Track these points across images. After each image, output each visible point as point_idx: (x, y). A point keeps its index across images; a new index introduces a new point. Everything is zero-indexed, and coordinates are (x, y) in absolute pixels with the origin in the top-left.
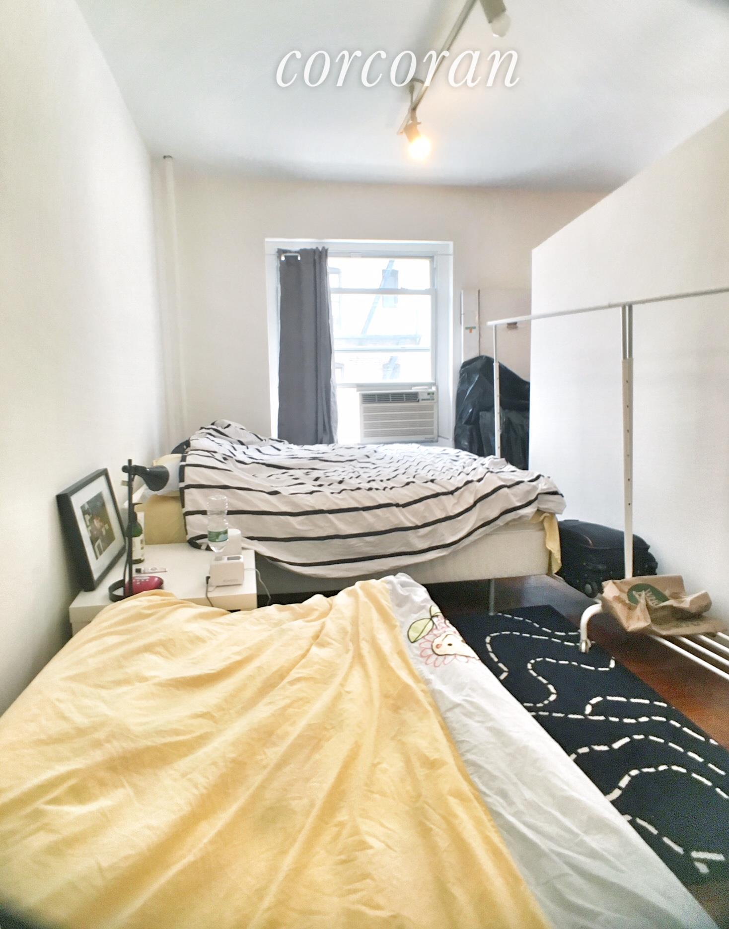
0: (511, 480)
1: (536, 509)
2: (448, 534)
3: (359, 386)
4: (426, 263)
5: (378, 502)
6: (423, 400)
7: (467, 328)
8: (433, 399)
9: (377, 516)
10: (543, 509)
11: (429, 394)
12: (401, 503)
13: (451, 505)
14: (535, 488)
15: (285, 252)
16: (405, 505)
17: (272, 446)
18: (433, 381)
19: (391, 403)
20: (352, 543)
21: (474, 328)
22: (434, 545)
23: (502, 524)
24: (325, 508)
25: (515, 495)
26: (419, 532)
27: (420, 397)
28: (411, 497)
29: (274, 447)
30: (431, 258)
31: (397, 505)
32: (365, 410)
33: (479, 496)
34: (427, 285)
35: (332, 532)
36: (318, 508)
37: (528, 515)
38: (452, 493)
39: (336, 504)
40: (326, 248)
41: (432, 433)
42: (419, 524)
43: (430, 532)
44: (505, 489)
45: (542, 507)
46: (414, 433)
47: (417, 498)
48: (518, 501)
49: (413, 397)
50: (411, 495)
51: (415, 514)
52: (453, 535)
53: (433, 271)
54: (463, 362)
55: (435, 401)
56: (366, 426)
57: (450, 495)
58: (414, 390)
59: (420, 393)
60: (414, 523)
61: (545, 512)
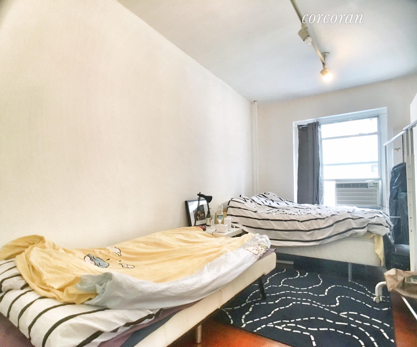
0: (357, 216)
1: (366, 231)
2: (319, 235)
3: (336, 180)
4: (375, 120)
5: (290, 218)
6: (370, 187)
7: (395, 149)
8: (377, 187)
9: (289, 224)
10: (372, 231)
11: (374, 184)
12: (300, 220)
13: (322, 224)
14: (369, 221)
15: (301, 126)
16: (301, 222)
17: (285, 203)
18: (380, 178)
19: (352, 188)
20: (278, 233)
21: (400, 148)
22: (313, 240)
23: (348, 236)
24: (270, 219)
25: (355, 223)
26: (306, 233)
27: (369, 186)
28: (305, 218)
29: (287, 203)
30: (378, 116)
31: (299, 221)
32: (338, 191)
33: (336, 221)
34: (376, 130)
35: (271, 228)
36: (267, 218)
37: (360, 232)
38: (324, 219)
39: (275, 218)
40: (318, 121)
41: (376, 204)
42: (307, 230)
43: (311, 233)
44: (351, 220)
45: (370, 230)
46: (366, 203)
47: (308, 219)
48: (356, 226)
49: (365, 185)
50: (306, 218)
51: (305, 225)
52: (321, 236)
53: (379, 123)
54: (393, 166)
55: (378, 187)
56: (338, 199)
57: (323, 220)
58: (366, 182)
59: (368, 184)
60: (305, 229)
61: (373, 233)
